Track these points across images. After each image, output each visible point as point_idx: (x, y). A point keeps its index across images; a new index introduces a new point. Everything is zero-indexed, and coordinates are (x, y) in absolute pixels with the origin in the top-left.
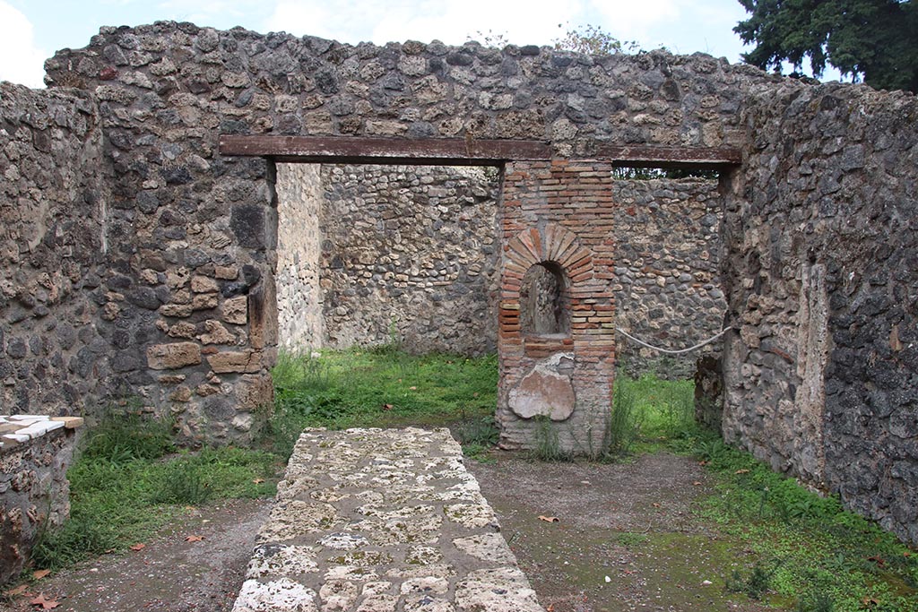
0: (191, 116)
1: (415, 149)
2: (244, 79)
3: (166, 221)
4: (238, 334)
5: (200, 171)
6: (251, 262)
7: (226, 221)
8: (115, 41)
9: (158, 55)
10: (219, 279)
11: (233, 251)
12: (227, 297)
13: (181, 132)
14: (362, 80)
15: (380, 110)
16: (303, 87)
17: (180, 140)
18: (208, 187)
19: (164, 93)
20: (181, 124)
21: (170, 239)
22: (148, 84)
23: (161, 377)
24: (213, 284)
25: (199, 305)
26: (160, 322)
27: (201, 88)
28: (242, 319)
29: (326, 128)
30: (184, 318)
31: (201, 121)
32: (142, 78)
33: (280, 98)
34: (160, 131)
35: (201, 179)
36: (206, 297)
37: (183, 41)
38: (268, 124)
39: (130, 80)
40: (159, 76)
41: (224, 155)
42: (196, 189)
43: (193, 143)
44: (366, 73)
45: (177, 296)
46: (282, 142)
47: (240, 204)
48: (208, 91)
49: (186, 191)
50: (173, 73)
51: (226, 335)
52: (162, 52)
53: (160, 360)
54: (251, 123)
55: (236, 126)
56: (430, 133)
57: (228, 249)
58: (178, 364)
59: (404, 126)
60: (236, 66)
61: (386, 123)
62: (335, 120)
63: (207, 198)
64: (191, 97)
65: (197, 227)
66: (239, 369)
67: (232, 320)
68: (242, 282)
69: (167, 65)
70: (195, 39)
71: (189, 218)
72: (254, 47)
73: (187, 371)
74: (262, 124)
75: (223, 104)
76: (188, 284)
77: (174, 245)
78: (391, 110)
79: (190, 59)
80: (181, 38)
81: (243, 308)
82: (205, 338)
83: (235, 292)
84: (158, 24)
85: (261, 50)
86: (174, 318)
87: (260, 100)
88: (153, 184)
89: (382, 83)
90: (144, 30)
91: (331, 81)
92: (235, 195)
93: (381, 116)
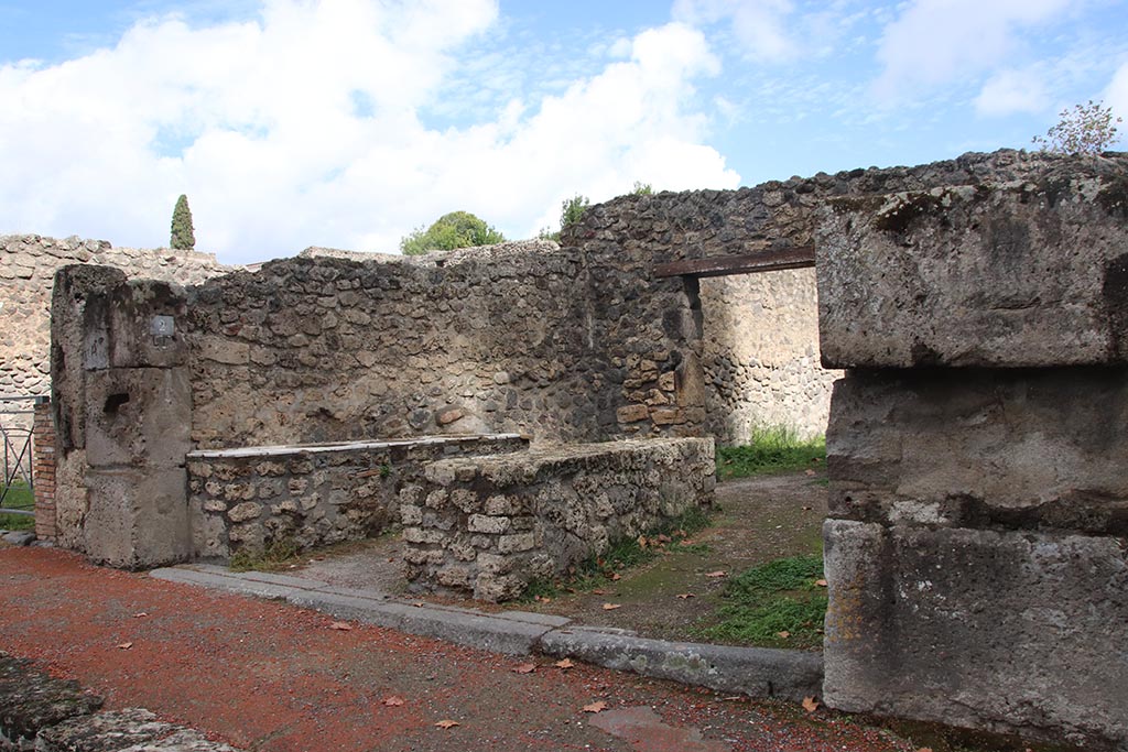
0: (636, 254)
1: (777, 258)
2: (666, 225)
3: (625, 325)
4: (669, 398)
5: (644, 290)
6: (675, 348)
7: (659, 321)
8: (593, 214)
9: (616, 218)
10: (657, 361)
11: (664, 341)
12: (663, 373)
13: (631, 266)
14: (740, 214)
15: (752, 234)
16: (702, 225)
17: (631, 271)
18: (648, 300)
19: (621, 242)
20: (631, 260)
21: (628, 336)
22: (612, 237)
23: (625, 428)
24: (653, 365)
25: (645, 379)
26: (624, 392)
27: (641, 235)
28: (671, 387)
29: (718, 251)
30: (638, 389)
31: (642, 257)
32: (609, 234)
33: (688, 235)
34: (619, 267)
35: (645, 295)
36: (650, 373)
37: (630, 207)
38: (682, 253)
39: (603, 236)
40: (617, 232)
41: (656, 277)
42: (642, 302)
43: (638, 271)
44: (741, 208)
45: (632, 375)
46: (691, 265)
47: (667, 309)
48: (645, 237)
49: (636, 304)
50: (624, 229)
51: (661, 398)
52: (618, 216)
53: (625, 417)
54: (671, 254)
55: (663, 257)
56: (787, 245)
57: (662, 340)
58: (635, 419)
59: (769, 243)
60: (660, 217)
61: (759, 242)
62: (724, 245)
63: (648, 307)
64: (636, 242)
65: (643, 327)
66: (671, 422)
67: (665, 388)
68: (671, 362)
69: (622, 223)
70: (637, 204)
71: (638, 321)
72: (671, 203)
73: (641, 424)
74: (678, 254)
75: (655, 244)
76: (639, 365)
77: (630, 340)
78: (759, 233)
79: (635, 217)
80: (628, 205)
81: (671, 380)
82: (650, 401)
83: (667, 369)
84: (616, 198)
85: (675, 204)
86: (631, 389)
87: (676, 238)
88: (617, 301)
89: (753, 214)
90: (608, 204)
91: (719, 219)
92: (664, 304)
93: (754, 238)
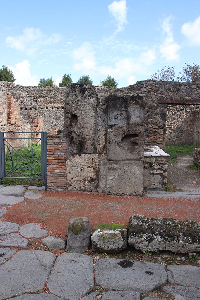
0: (154, 96)
1: (194, 102)
2: (163, 89)
3: (149, 115)
4: (161, 136)
5: (155, 106)
6: (164, 123)
7: (159, 115)
8: (140, 83)
9: (148, 86)
10: (158, 126)
11: (161, 121)
12: (160, 129)
13: (152, 99)
14: (185, 90)
15: (188, 95)
16: (174, 91)
17: (151, 101)
18: (156, 109)
19: (149, 92)
20: (152, 98)
21: (149, 119)
22: (146, 91)
24: (157, 127)
25: (155, 131)
26: (147, 134)
27: (155, 91)
28: (162, 133)
29: (178, 98)
30: (151, 133)
31: (155, 97)
32: (144, 89)
33: (169, 93)
34: (148, 99)
35: (155, 108)
36: (156, 129)
37: (152, 83)
38: (167, 98)
39: (143, 90)
40: (148, 89)
41: (159, 103)
42: (154, 110)
43: (154, 101)
44: (185, 88)
45: (151, 129)
46: (170, 101)
47: (162, 112)
48: (157, 92)
49: (152, 110)
50: (150, 89)
51: (159, 136)
52: (148, 85)
53: (147, 141)
54: (164, 97)
55: (161, 98)
56: (197, 99)
57: (160, 120)
58: (150, 141)
59: (192, 98)
60: (162, 87)
61: (189, 97)
62: (180, 97)
63: (156, 111)
64: (154, 93)
65: (154, 116)
66: (162, 142)
67: (160, 134)
68: (162, 127)
69: (149, 87)
70: (154, 82)
71: (153, 115)
72: (165, 84)
73: (152, 143)
74: (166, 98)
75: (159, 94)
76: (152, 127)
77: (150, 120)
78: (190, 95)
79: (153, 86)
80: (152, 82)
81: (162, 131)
82: (155, 137)
83: (161, 128)
84: (148, 80)
85: (166, 84)
86: (149, 133)
87: (166, 93)
88: (146, 109)
89: (188, 90)
90: (145, 81)
91: (179, 90)
92: (161, 111)
93: (188, 96)
